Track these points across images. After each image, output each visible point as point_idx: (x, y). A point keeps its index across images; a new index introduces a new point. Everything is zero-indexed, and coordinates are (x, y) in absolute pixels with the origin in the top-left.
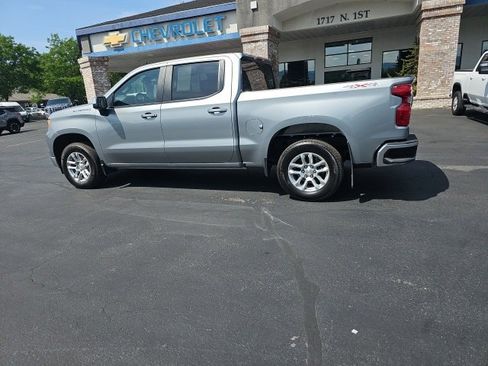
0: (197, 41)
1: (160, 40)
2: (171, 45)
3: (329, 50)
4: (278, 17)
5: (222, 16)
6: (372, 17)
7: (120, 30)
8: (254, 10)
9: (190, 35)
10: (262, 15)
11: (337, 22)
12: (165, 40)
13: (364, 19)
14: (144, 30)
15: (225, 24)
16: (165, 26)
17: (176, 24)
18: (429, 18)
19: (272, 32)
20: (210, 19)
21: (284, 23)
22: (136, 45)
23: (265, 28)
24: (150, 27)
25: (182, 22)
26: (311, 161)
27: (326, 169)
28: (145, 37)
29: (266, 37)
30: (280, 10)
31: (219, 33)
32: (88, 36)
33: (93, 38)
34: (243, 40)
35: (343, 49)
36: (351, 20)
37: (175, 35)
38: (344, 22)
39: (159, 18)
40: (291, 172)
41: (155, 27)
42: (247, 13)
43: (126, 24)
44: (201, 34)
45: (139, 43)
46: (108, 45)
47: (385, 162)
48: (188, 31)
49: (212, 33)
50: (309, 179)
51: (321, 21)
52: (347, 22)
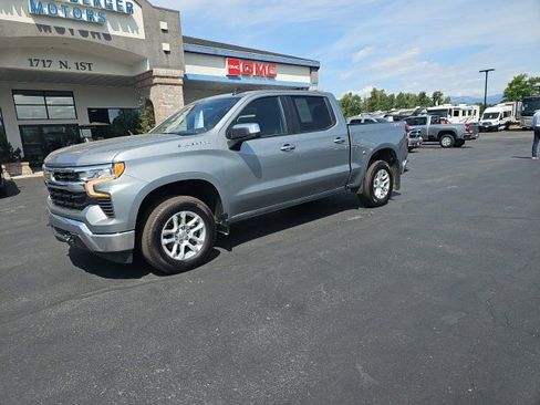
3: (18, 98)
6: (98, 70)
11: (55, 68)
13: (87, 71)
18: (161, 84)
35: (40, 100)
36: (73, 69)
38: (64, 70)
51: (34, 63)
52: (68, 70)
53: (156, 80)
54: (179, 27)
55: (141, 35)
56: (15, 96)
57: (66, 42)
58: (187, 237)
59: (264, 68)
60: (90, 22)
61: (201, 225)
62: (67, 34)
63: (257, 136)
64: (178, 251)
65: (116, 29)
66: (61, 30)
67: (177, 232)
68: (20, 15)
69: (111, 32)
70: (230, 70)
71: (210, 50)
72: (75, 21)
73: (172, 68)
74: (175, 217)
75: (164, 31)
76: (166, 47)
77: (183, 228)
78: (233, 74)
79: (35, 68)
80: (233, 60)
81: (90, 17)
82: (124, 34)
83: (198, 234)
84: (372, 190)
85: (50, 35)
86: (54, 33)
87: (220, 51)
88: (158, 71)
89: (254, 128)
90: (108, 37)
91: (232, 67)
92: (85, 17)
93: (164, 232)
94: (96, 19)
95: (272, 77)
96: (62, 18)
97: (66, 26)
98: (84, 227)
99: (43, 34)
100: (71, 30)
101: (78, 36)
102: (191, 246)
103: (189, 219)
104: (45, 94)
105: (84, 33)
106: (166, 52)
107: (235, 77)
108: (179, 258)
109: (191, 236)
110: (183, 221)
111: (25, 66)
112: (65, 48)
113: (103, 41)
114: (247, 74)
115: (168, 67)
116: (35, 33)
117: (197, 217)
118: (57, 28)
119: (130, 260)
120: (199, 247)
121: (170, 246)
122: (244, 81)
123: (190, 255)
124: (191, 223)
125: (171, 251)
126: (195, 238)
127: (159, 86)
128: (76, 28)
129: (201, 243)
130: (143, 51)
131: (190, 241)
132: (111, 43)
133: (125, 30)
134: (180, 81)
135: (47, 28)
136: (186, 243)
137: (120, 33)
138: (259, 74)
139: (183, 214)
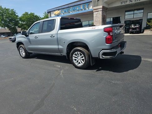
0: (80, 12)
1: (69, 12)
2: (73, 14)
4: (106, 3)
5: (88, 4)
7: (58, 10)
9: (78, 10)
10: (100, 2)
11: (128, 3)
12: (71, 12)
13: (139, 1)
14: (65, 10)
15: (89, 6)
16: (71, 8)
17: (74, 7)
19: (103, 8)
20: (84, 5)
21: (109, 5)
22: (63, 14)
23: (101, 7)
24: (67, 8)
25: (76, 6)
26: (79, 55)
27: (84, 58)
28: (65, 12)
29: (101, 9)
31: (87, 9)
32: (50, 12)
33: (51, 13)
34: (94, 11)
36: (134, 2)
37: (74, 10)
39: (69, 5)
40: (74, 58)
41: (68, 8)
42: (96, 2)
43: (60, 8)
44: (82, 10)
45: (64, 14)
46: (55, 14)
47: (103, 57)
48: (78, 9)
49: (85, 9)
50: (79, 61)
51: (122, 3)
108: (22, 55)
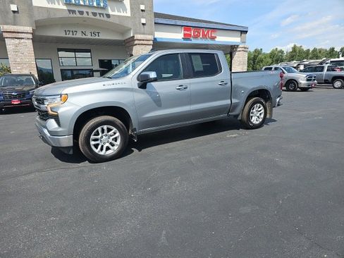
3: (61, 54)
6: (104, 36)
8: (14, 12)
11: (79, 35)
13: (97, 37)
18: (139, 44)
29: (30, 36)
30: (40, 18)
34: (5, 35)
35: (72, 54)
36: (89, 36)
38: (84, 36)
42: (6, 13)
51: (68, 33)
52: (86, 37)
53: (136, 42)
54: (152, 7)
55: (129, 14)
56: (59, 53)
57: (85, 20)
58: (108, 141)
59: (208, 32)
60: (98, 7)
61: (118, 134)
62: (85, 15)
63: (155, 80)
64: (102, 149)
65: (113, 11)
66: (81, 13)
67: (102, 137)
68: (59, 4)
69: (110, 12)
70: (185, 35)
71: (173, 22)
72: (89, 6)
73: (146, 34)
74: (99, 129)
75: (142, 10)
76: (143, 21)
77: (106, 135)
78: (186, 37)
79: (67, 36)
80: (187, 28)
81: (98, 4)
82: (119, 14)
83: (116, 139)
84: (249, 117)
85: (75, 16)
86: (78, 15)
87: (179, 22)
88: (138, 36)
89: (153, 75)
90: (108, 16)
91: (186, 32)
92: (95, 4)
93: (92, 137)
94: (102, 5)
95: (213, 38)
96: (82, 5)
97: (84, 10)
98: (46, 131)
99: (71, 15)
100: (87, 13)
101: (91, 16)
102: (110, 147)
103: (109, 130)
104: (75, 51)
105: (95, 14)
106: (143, 24)
107: (189, 39)
108: (102, 153)
109: (110, 140)
110: (106, 131)
111: (63, 35)
112: (84, 24)
113: (105, 18)
114: (196, 37)
115: (144, 34)
116: (67, 15)
117: (115, 129)
118: (79, 12)
119: (71, 152)
120: (116, 148)
121: (96, 146)
122: (194, 41)
123: (109, 152)
124: (111, 133)
125: (97, 148)
126: (114, 142)
127: (137, 46)
128: (90, 11)
129: (117, 145)
130: (129, 24)
131: (111, 143)
132: (110, 20)
133: (119, 11)
134: (151, 42)
135: (74, 12)
136: (107, 144)
137: (116, 13)
138: (205, 36)
139: (105, 127)
